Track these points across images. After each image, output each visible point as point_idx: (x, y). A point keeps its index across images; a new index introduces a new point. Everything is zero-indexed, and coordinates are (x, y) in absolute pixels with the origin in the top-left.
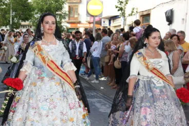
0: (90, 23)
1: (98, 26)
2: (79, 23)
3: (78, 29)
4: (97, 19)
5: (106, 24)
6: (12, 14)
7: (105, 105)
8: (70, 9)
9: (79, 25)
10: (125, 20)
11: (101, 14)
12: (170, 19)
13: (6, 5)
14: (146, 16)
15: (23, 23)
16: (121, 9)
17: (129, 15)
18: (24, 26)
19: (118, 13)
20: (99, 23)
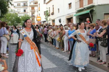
0: (38, 23)
1: (40, 24)
2: (35, 23)
3: (34, 25)
4: (40, 22)
5: (42, 23)
6: (15, 22)
7: (43, 46)
8: (32, 19)
9: (35, 24)
10: (48, 22)
11: (41, 20)
12: (60, 21)
13: (14, 19)
14: (54, 21)
15: (18, 24)
16: (46, 19)
17: (49, 20)
18: (19, 25)
19: (46, 20)
20: (41, 23)
